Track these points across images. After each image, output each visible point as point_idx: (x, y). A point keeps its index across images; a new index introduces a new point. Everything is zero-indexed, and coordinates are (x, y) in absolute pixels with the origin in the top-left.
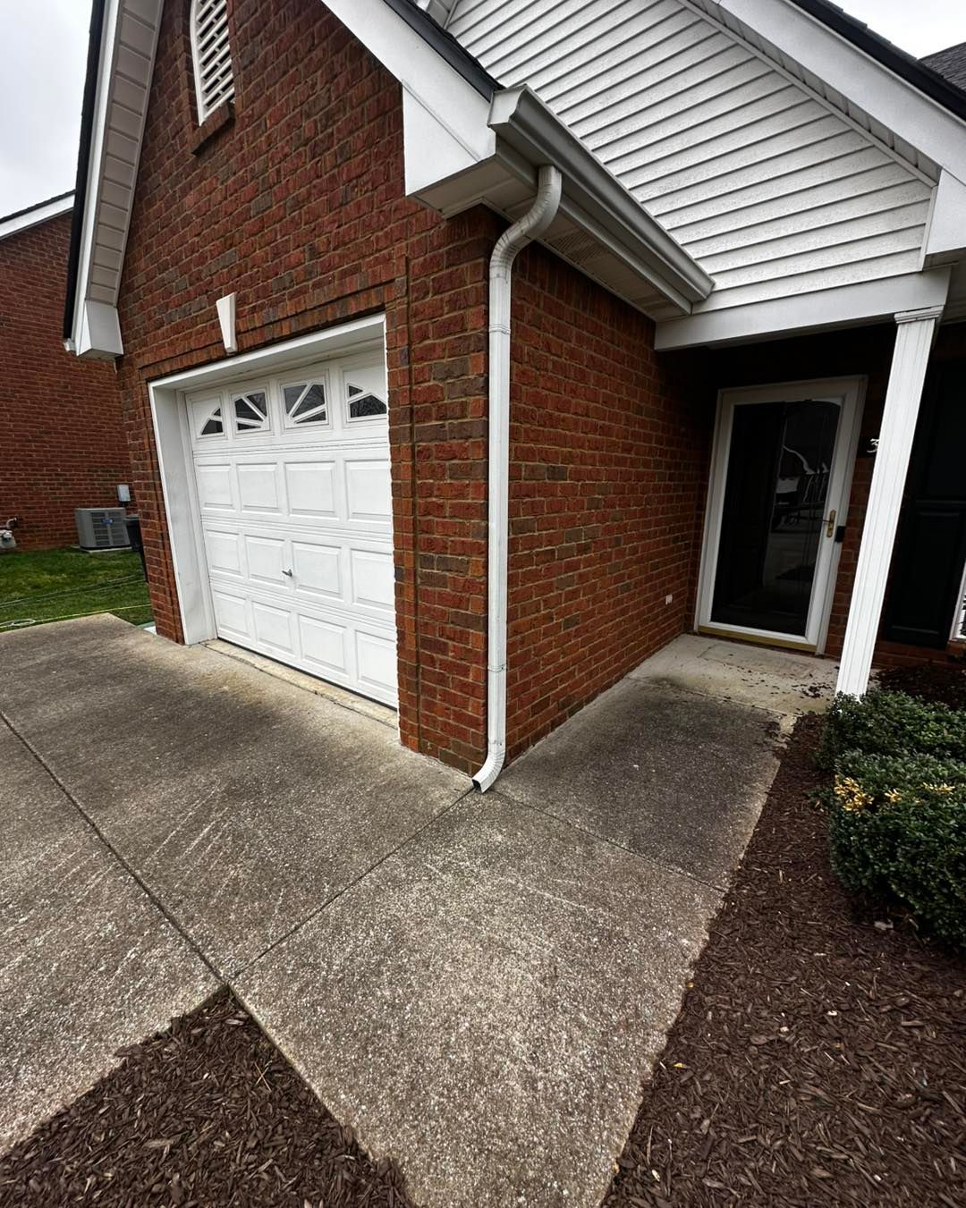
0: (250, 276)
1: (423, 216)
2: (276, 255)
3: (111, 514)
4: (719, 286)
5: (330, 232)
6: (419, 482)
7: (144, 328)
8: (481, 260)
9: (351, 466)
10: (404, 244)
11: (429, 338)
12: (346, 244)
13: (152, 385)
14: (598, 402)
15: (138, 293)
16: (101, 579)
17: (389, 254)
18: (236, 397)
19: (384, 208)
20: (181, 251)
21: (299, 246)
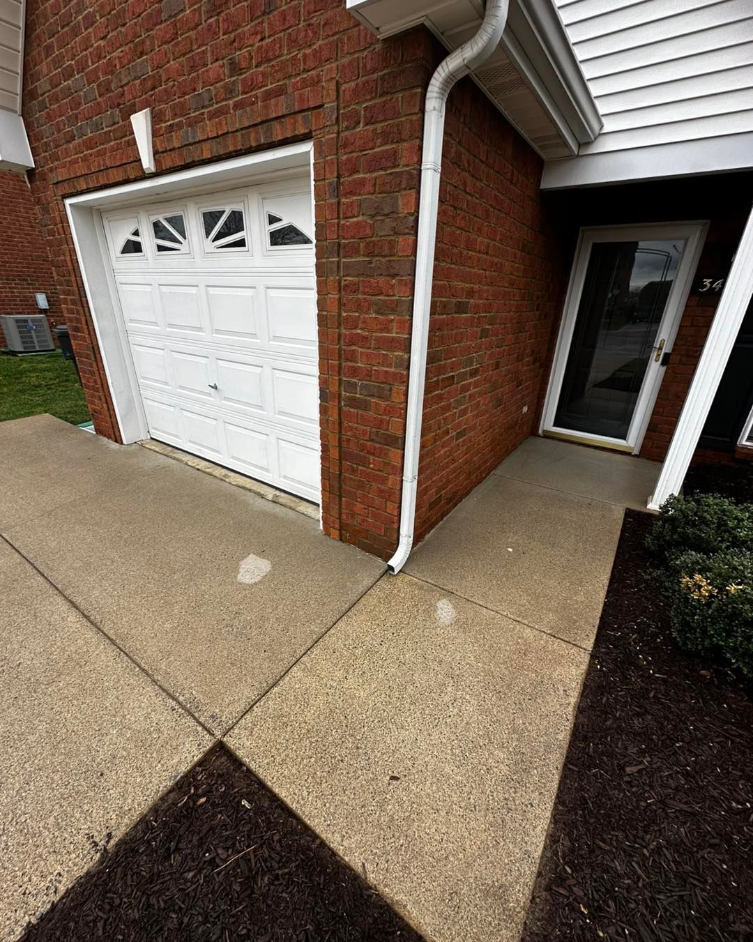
0: (165, 90)
1: (356, 34)
2: (193, 68)
3: (33, 320)
4: (606, 129)
5: (252, 45)
6: (345, 314)
7: (55, 140)
8: (419, 90)
9: (272, 293)
10: (334, 65)
11: (358, 172)
12: (269, 60)
13: (68, 202)
14: (495, 241)
15: (43, 101)
16: (34, 381)
17: (318, 76)
18: (154, 218)
19: (312, 21)
20: (86, 55)
21: (217, 60)
